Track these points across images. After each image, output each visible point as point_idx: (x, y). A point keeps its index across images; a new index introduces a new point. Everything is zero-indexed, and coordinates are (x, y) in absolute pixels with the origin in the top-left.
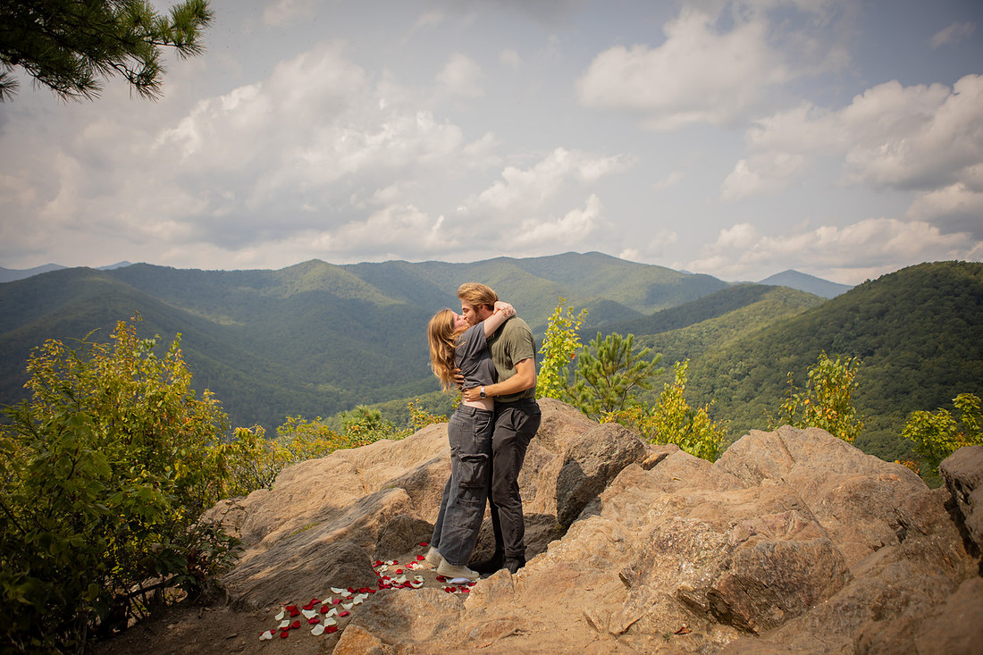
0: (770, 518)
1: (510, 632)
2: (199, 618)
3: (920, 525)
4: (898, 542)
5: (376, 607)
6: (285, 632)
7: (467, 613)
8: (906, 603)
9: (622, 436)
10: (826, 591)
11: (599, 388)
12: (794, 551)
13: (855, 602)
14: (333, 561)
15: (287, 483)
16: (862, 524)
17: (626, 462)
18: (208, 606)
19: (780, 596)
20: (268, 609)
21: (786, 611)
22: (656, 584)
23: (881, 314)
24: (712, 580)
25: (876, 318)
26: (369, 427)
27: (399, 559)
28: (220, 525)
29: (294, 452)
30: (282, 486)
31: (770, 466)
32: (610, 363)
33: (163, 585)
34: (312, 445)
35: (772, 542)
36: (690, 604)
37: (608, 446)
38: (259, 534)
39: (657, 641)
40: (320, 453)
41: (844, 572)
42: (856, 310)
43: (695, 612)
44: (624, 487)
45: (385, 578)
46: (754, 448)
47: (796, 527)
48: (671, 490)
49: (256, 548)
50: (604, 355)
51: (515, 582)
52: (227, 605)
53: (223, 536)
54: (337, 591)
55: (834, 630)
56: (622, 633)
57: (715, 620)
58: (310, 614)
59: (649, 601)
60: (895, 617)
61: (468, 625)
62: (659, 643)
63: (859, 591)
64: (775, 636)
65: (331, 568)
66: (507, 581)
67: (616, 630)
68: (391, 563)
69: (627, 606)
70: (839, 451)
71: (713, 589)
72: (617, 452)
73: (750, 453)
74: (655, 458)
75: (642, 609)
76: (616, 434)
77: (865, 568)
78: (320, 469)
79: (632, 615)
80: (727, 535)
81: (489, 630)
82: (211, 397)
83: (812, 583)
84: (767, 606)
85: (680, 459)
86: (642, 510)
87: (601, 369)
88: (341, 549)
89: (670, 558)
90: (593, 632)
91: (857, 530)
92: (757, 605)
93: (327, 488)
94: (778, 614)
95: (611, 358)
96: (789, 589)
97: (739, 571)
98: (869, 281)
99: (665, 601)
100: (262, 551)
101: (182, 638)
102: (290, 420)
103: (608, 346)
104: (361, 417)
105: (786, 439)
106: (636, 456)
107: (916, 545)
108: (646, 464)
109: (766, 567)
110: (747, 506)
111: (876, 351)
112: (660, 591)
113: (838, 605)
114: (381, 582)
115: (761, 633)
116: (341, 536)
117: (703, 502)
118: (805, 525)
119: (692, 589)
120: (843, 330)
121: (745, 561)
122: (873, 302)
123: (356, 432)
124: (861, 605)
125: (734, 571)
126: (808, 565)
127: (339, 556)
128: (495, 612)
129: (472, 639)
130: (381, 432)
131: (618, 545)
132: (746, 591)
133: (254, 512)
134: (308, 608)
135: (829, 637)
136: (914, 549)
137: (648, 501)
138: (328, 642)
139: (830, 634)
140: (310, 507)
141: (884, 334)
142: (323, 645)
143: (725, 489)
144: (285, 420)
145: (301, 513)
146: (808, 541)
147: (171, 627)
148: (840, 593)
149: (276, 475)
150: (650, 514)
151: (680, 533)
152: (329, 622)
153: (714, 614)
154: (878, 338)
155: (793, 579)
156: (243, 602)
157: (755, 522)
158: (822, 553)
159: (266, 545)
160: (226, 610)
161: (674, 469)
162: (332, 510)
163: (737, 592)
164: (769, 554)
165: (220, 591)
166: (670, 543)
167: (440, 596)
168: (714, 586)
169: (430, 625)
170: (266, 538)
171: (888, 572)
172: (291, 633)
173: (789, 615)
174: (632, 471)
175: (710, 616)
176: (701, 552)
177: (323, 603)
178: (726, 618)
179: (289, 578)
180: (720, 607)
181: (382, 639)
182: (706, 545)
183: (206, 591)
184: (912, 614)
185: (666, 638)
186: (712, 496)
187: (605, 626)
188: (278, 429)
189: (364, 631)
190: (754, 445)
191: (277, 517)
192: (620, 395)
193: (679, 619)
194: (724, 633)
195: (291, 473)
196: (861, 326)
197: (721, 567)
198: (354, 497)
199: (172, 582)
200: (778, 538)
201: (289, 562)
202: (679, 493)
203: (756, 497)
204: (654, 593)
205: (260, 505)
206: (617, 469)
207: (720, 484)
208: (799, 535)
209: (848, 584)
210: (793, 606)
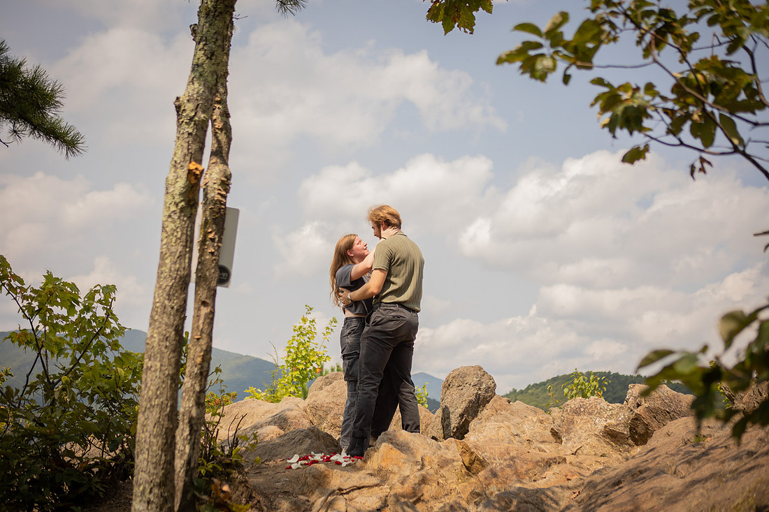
22: (583, 431)
36: (614, 436)
37: (478, 379)
43: (617, 441)
44: (497, 411)
56: (572, 454)
57: (633, 443)
59: (583, 438)
67: (569, 453)
71: (637, 414)
72: (484, 386)
75: (580, 442)
79: (575, 445)
97: (650, 404)
99: (595, 437)
109: (666, 401)
112: (588, 433)
119: (615, 424)
121: (653, 399)
153: (633, 438)
168: (633, 415)
175: (630, 441)
178: (643, 439)
180: (640, 428)
185: (603, 456)
197: (633, 408)
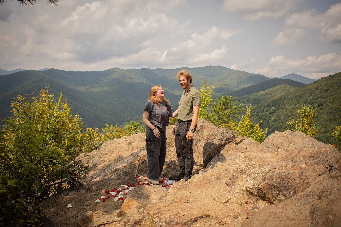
0: (281, 163)
1: (185, 201)
2: (74, 194)
3: (337, 167)
4: (328, 173)
5: (137, 191)
6: (104, 200)
7: (169, 194)
8: (330, 194)
9: (227, 132)
10: (301, 189)
11: (219, 116)
12: (289, 175)
13: (311, 193)
14: (121, 175)
15: (105, 148)
16: (315, 167)
17: (228, 142)
18: (77, 190)
19: (283, 191)
20: (98, 191)
21: (285, 196)
22: (238, 186)
23: (327, 90)
24: (259, 184)
25: (325, 92)
26: (135, 128)
27: (145, 175)
28: (81, 162)
29: (108, 137)
30: (104, 149)
31: (282, 145)
32: (224, 107)
33: (61, 182)
34: (114, 135)
35: (281, 171)
36: (250, 193)
37: (222, 136)
38: (95, 166)
39: (238, 206)
40: (117, 137)
41: (308, 183)
42: (317, 89)
43: (252, 196)
44: (228, 151)
45: (140, 181)
46: (276, 138)
47: (290, 166)
48: (245, 152)
49: (94, 170)
50: (221, 103)
51: (187, 184)
52: (84, 190)
53: (82, 166)
54: (123, 186)
55: (303, 203)
56: (225, 203)
57: (259, 199)
58: (113, 194)
59: (235, 191)
60: (326, 199)
61: (170, 198)
62: (239, 206)
63: (313, 190)
64: (281, 205)
65: (121, 177)
66: (184, 183)
67: (223, 202)
68: (142, 176)
69: (227, 193)
70: (308, 140)
71: (259, 188)
72: (225, 138)
73: (275, 140)
74: (240, 141)
75: (233, 194)
76: (225, 132)
77: (315, 182)
78: (117, 143)
79: (229, 196)
80: (265, 169)
81: (177, 200)
82: (78, 117)
83: (296, 186)
84: (279, 194)
85: (249, 141)
86: (234, 159)
87: (220, 109)
88: (124, 171)
89: (243, 176)
90: (215, 202)
91: (313, 169)
92: (275, 194)
93: (119, 150)
94: (282, 197)
95: (224, 104)
96: (287, 188)
97: (269, 181)
98: (323, 78)
99: (241, 192)
100: (96, 171)
101: (68, 201)
102: (106, 125)
103: (223, 100)
104: (132, 125)
105: (288, 135)
106: (232, 140)
107: (335, 174)
108: (236, 143)
109: (279, 180)
110: (273, 159)
111: (324, 104)
112: (240, 188)
113: (305, 194)
114: (139, 183)
115: (276, 204)
116: (125, 167)
117: (256, 157)
118: (294, 166)
119: (251, 188)
120: (312, 96)
121: (271, 178)
122: (324, 86)
123: (130, 130)
124: (313, 195)
125: (267, 181)
126: (294, 180)
127: (124, 173)
128: (179, 194)
129: (171, 203)
130: (139, 130)
131: (225, 172)
132: (271, 189)
133: (93, 158)
134: (113, 191)
135: (301, 206)
136: (334, 175)
137: (236, 156)
138: (120, 203)
139: (301, 204)
140: (114, 156)
141: (327, 98)
142: (118, 204)
143: (265, 153)
144: (105, 126)
145: (110, 158)
146: (295, 172)
147: (64, 197)
148: (306, 190)
149: (101, 145)
150: (237, 161)
151: (248, 167)
152: (120, 196)
153: (259, 197)
154: (325, 99)
155: (289, 185)
156: (90, 189)
157: (275, 164)
158: (300, 176)
159: (98, 169)
160: (84, 192)
161: (246, 145)
162: (121, 158)
163: (268, 189)
164: (280, 176)
165: (81, 185)
166: (244, 171)
167: (160, 188)
168: (259, 186)
169: (156, 198)
170: (98, 167)
171: (324, 184)
172: (106, 200)
173: (286, 198)
174: (231, 145)
175: (258, 197)
176: (255, 175)
177: (118, 190)
178: (263, 198)
179: (106, 181)
180: (261, 194)
181: (139, 203)
182: (257, 172)
183: (76, 185)
184: (332, 198)
185: (241, 204)
186: (260, 155)
187: (219, 200)
188: (102, 129)
189: (132, 200)
190: (276, 137)
191: (102, 160)
192: (227, 118)
193: (246, 198)
194: (263, 204)
195: (107, 144)
196: (319, 95)
197: (262, 180)
198: (129, 153)
199: (64, 181)
200: (283, 170)
201: (106, 175)
202: (248, 154)
203: (276, 155)
204: (237, 189)
205: (95, 155)
206: (225, 144)
207: (263, 151)
208: (291, 169)
209: (309, 187)
210: (288, 195)
